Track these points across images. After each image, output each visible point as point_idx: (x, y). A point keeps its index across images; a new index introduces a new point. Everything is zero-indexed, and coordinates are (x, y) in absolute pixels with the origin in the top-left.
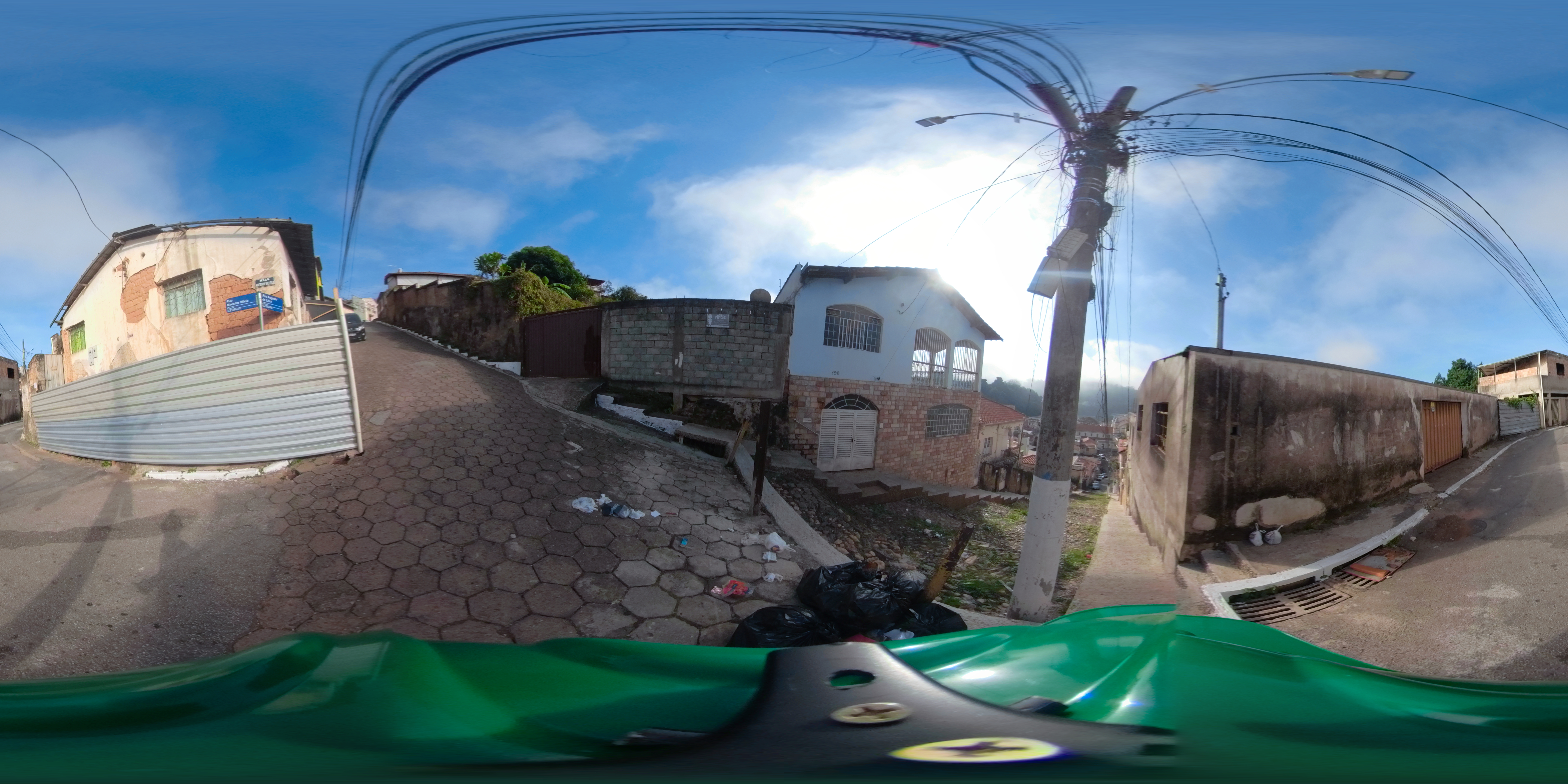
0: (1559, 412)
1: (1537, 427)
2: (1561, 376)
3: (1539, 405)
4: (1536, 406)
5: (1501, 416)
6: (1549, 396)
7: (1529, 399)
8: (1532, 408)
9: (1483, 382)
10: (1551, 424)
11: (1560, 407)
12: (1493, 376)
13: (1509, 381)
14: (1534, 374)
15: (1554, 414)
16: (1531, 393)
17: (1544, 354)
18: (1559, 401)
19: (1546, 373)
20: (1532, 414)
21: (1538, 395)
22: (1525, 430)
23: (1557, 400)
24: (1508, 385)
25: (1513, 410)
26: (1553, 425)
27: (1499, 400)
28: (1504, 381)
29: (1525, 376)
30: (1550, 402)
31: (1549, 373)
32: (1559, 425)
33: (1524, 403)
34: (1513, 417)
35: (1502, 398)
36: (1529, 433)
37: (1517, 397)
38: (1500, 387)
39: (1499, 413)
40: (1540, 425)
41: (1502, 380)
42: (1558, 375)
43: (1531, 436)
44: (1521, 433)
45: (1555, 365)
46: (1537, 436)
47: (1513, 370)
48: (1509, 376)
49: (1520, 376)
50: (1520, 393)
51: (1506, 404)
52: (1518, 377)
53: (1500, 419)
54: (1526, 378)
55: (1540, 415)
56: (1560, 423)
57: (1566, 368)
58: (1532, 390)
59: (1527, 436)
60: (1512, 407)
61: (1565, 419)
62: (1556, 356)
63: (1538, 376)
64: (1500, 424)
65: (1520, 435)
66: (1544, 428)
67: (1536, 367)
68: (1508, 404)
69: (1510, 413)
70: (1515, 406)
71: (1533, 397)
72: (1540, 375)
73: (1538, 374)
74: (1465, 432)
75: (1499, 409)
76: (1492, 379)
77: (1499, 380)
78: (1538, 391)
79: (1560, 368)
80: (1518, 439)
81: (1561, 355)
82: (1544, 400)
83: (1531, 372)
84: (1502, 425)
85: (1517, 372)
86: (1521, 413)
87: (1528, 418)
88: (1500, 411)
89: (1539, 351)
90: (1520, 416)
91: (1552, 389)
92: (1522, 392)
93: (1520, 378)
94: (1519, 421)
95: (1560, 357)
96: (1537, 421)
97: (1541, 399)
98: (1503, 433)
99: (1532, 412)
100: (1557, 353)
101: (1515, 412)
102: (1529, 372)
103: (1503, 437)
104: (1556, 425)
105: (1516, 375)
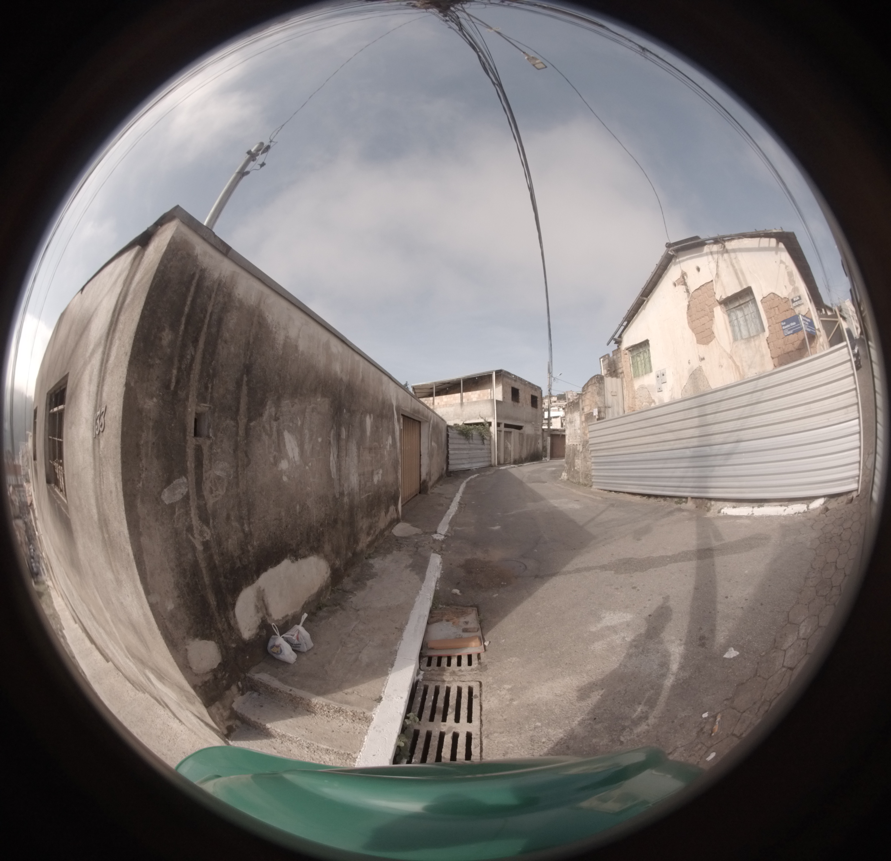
0: (511, 447)
1: (489, 464)
2: (516, 404)
3: (491, 437)
4: (488, 438)
5: (450, 446)
6: (502, 426)
7: (479, 427)
8: (483, 439)
10: (502, 460)
11: (512, 441)
12: (431, 398)
13: (452, 405)
14: (486, 398)
15: (506, 448)
16: (482, 421)
17: (499, 374)
18: (513, 433)
19: (500, 398)
20: (481, 446)
21: (490, 424)
22: (475, 466)
23: (511, 432)
24: (451, 410)
25: (463, 441)
26: (504, 464)
27: (448, 426)
28: (446, 405)
29: (474, 399)
30: (502, 434)
31: (504, 398)
32: (510, 463)
33: (475, 433)
34: (463, 450)
35: (450, 424)
36: (479, 470)
37: (462, 425)
39: (449, 444)
40: (491, 461)
41: (443, 403)
42: (513, 402)
43: (483, 473)
44: (473, 469)
45: (510, 389)
46: (491, 474)
47: (459, 392)
48: (452, 399)
49: (468, 400)
50: (466, 420)
51: (455, 431)
52: (464, 401)
53: (449, 449)
54: (476, 402)
55: (490, 449)
56: (512, 461)
57: (521, 394)
58: (482, 418)
59: (479, 473)
60: (462, 437)
61: (517, 457)
62: (511, 379)
63: (492, 400)
64: (449, 455)
65: (470, 471)
66: (495, 466)
67: (489, 390)
68: (458, 432)
69: (459, 444)
70: (466, 436)
71: (485, 426)
72: (494, 399)
73: (492, 398)
74: (425, 460)
75: (449, 439)
76: (429, 402)
77: (438, 404)
78: (489, 420)
79: (515, 393)
80: (470, 476)
81: (517, 379)
82: (497, 431)
83: (482, 395)
84: (451, 457)
85: (464, 394)
86: (472, 445)
87: (479, 451)
88: (450, 441)
89: (494, 371)
90: (470, 449)
91: (507, 417)
92: (469, 419)
93: (468, 403)
94: (468, 454)
95: (515, 381)
96: (488, 457)
97: (494, 429)
98: (451, 468)
99: (482, 445)
100: (513, 375)
101: (465, 444)
102: (479, 395)
103: (451, 472)
104: (508, 463)
105: (462, 398)
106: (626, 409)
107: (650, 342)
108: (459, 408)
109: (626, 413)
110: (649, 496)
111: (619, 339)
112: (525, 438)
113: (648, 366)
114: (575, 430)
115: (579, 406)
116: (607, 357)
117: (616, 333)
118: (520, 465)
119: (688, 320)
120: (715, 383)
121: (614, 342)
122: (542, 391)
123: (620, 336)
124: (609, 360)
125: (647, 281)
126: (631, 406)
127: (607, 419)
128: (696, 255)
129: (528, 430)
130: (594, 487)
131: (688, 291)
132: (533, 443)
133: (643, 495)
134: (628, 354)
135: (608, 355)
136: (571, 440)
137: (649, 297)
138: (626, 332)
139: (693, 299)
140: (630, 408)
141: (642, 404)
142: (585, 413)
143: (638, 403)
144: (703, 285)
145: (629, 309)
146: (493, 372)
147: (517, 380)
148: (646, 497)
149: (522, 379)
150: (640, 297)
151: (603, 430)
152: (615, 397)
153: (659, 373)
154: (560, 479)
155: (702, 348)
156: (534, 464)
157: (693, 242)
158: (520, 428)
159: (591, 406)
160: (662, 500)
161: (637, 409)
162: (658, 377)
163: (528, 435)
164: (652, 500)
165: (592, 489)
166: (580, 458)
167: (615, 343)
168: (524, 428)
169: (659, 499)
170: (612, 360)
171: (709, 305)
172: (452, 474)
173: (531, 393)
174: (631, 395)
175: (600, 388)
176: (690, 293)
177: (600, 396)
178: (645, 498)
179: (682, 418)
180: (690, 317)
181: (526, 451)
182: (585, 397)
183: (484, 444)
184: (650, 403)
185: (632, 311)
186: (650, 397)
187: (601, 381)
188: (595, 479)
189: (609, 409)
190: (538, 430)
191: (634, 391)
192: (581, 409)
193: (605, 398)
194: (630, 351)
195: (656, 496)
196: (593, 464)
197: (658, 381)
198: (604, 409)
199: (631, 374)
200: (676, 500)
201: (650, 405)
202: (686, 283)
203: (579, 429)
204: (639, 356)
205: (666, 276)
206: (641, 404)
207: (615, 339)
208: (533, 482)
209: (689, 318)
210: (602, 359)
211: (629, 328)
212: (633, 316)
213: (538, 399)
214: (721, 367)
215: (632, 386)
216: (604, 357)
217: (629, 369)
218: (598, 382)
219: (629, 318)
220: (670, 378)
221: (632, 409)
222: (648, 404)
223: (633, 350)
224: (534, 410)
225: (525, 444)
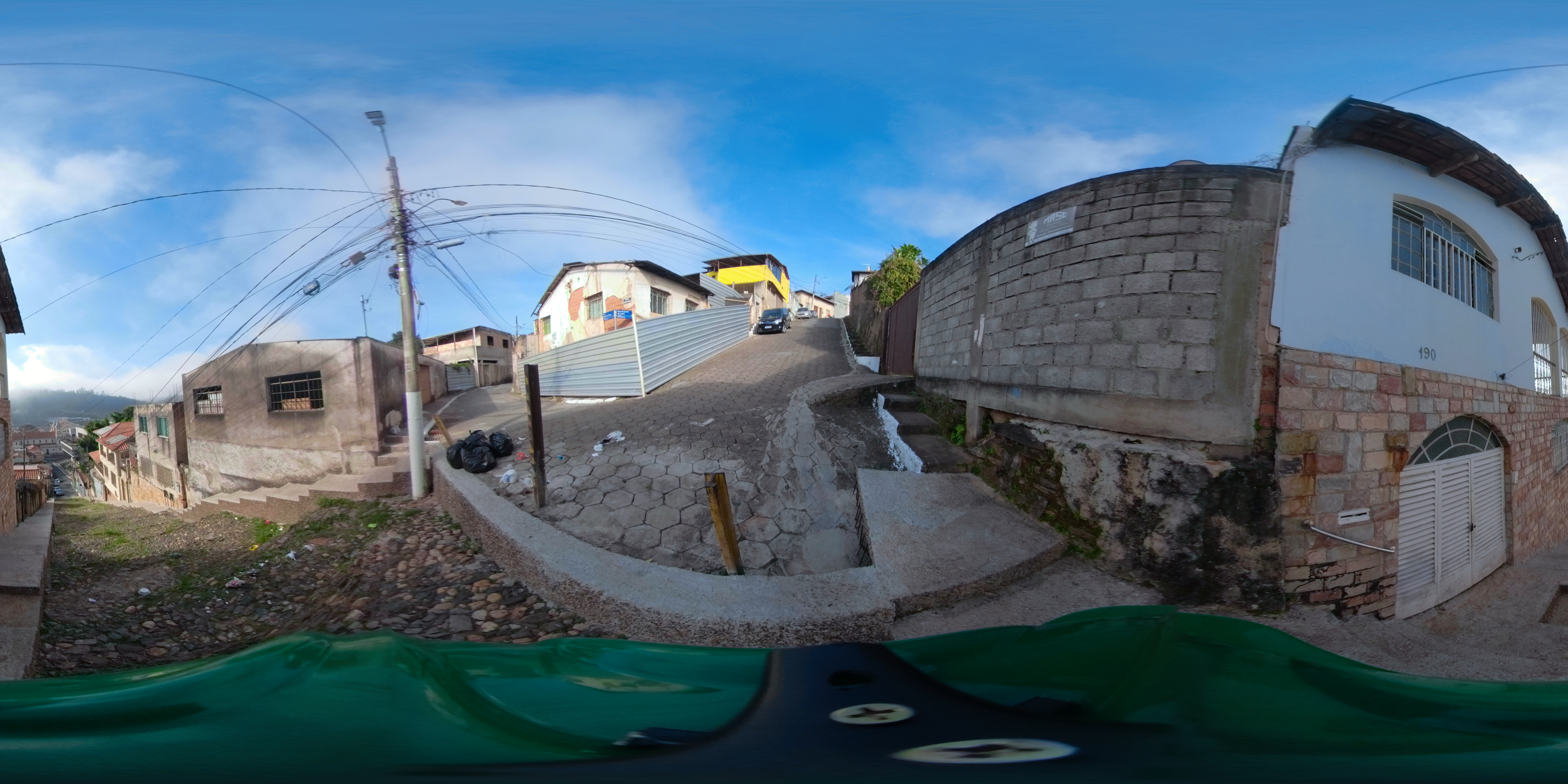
0: (489, 375)
1: (474, 386)
2: (491, 346)
3: (474, 369)
4: (472, 370)
5: (448, 377)
6: (482, 362)
7: (467, 364)
8: (469, 371)
9: (427, 351)
10: (483, 383)
11: (490, 371)
12: (437, 346)
13: (449, 351)
14: (470, 345)
15: (485, 376)
16: (468, 359)
17: (478, 329)
18: (490, 367)
19: (479, 344)
20: (469, 376)
21: (473, 361)
22: (464, 388)
23: (488, 365)
24: (447, 354)
26: (485, 385)
28: (445, 351)
29: (463, 346)
30: (482, 367)
31: (482, 343)
33: (463, 368)
34: (456, 378)
35: (446, 363)
36: (467, 390)
37: (458, 362)
38: (442, 354)
40: (476, 384)
41: (444, 349)
42: (489, 346)
43: (470, 392)
44: (462, 389)
45: (487, 338)
46: (475, 392)
47: (452, 341)
48: (448, 345)
49: (459, 346)
51: (450, 368)
53: (448, 379)
54: (464, 348)
55: (475, 377)
56: (491, 383)
57: (496, 340)
59: (467, 392)
60: (455, 371)
61: (494, 381)
63: (474, 346)
64: (447, 382)
65: (460, 391)
66: (478, 387)
67: (471, 340)
68: (452, 368)
69: (454, 375)
70: (457, 370)
71: (470, 362)
74: (432, 385)
76: (435, 348)
77: (441, 349)
78: (473, 359)
79: (491, 340)
80: (461, 394)
82: (478, 365)
83: (467, 343)
84: (449, 383)
85: (455, 343)
86: (462, 375)
87: (467, 378)
88: (447, 373)
89: (473, 327)
90: (462, 378)
91: (484, 356)
92: (460, 360)
93: (457, 349)
94: (459, 380)
95: (490, 332)
96: (473, 382)
97: (476, 364)
98: (450, 389)
99: (469, 374)
100: (488, 328)
101: (457, 374)
104: (489, 385)
105: (455, 346)
107: (551, 317)
108: (453, 351)
109: (540, 352)
111: (537, 315)
112: (498, 369)
113: (550, 329)
115: (515, 346)
116: (535, 323)
117: (534, 312)
118: (496, 386)
119: (568, 307)
121: (535, 316)
122: (511, 335)
123: (537, 313)
125: (549, 286)
126: (542, 349)
127: (528, 357)
128: (578, 271)
129: (501, 363)
132: (505, 371)
134: (542, 322)
135: (536, 321)
136: (515, 370)
137: (552, 292)
138: (540, 311)
139: (573, 296)
141: (547, 348)
142: (518, 355)
144: (578, 289)
147: (492, 331)
149: (495, 330)
150: (547, 292)
152: (533, 345)
153: (553, 333)
154: (511, 392)
155: (573, 321)
156: (506, 384)
157: (575, 264)
158: (495, 362)
159: (519, 351)
161: (545, 351)
162: (553, 336)
163: (502, 367)
168: (498, 362)
170: (537, 324)
171: (579, 300)
172: (450, 393)
173: (503, 338)
175: (523, 342)
176: (570, 293)
177: (523, 346)
180: (569, 305)
181: (499, 377)
182: (518, 343)
185: (543, 300)
187: (524, 338)
189: (529, 352)
190: (507, 362)
191: (543, 343)
192: (516, 352)
193: (526, 347)
194: (542, 320)
198: (526, 353)
199: (543, 333)
202: (569, 289)
204: (547, 323)
205: (561, 282)
211: (542, 309)
212: (544, 303)
213: (508, 342)
214: (580, 332)
215: (543, 339)
217: (542, 330)
218: (522, 339)
219: (541, 304)
220: (558, 337)
223: (544, 320)
224: (505, 349)
225: (499, 372)
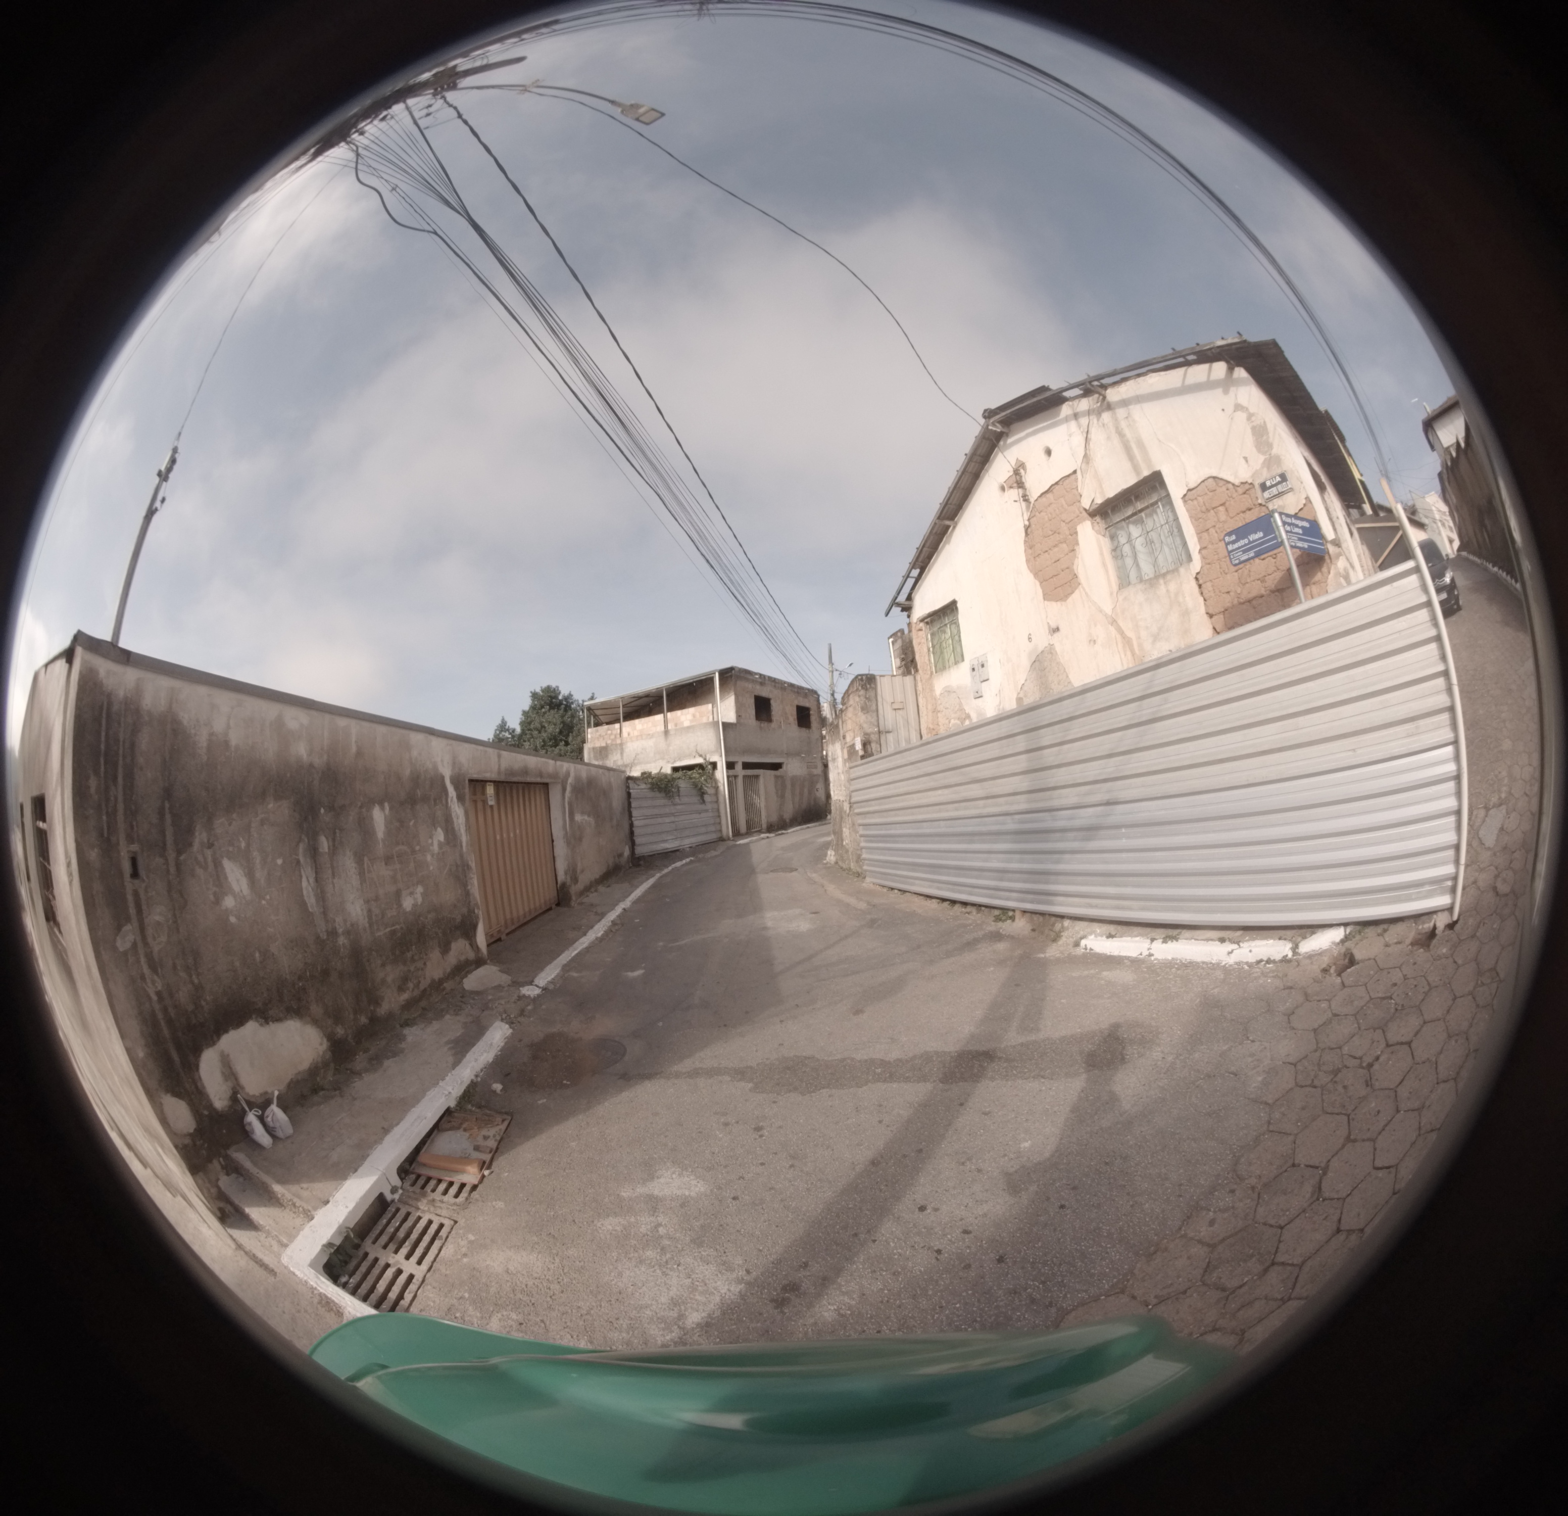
0: (760, 802)
1: (714, 836)
2: (764, 725)
3: (717, 788)
4: (711, 791)
5: (635, 813)
6: (739, 767)
7: (694, 774)
8: (702, 794)
9: (595, 737)
10: (743, 828)
11: (762, 792)
12: (617, 726)
13: (650, 736)
14: (704, 720)
15: (750, 807)
16: (699, 760)
17: (729, 676)
18: (761, 780)
19: (731, 717)
20: (702, 807)
21: (714, 765)
22: (687, 842)
23: (757, 777)
24: (649, 744)
25: (661, 800)
26: (749, 833)
27: (629, 778)
28: (641, 736)
29: (687, 724)
30: (740, 781)
31: (739, 716)
32: (760, 832)
33: (683, 785)
34: (661, 816)
35: (636, 773)
36: (695, 851)
37: (668, 770)
38: (632, 748)
39: (632, 810)
40: (721, 831)
41: (636, 733)
42: (758, 723)
43: (701, 856)
44: (683, 849)
45: (752, 701)
46: (716, 856)
47: (660, 711)
48: (650, 724)
49: (676, 725)
50: (675, 762)
51: (643, 786)
52: (670, 727)
53: (633, 819)
54: (688, 728)
55: (718, 810)
56: (764, 826)
57: (776, 708)
58: (701, 756)
59: (693, 855)
60: (658, 794)
61: (774, 818)
62: (754, 681)
63: (715, 724)
64: (634, 829)
65: (678, 853)
66: (729, 839)
67: (710, 706)
68: (649, 786)
69: (654, 807)
70: (665, 791)
71: (706, 769)
72: (718, 722)
73: (716, 719)
74: (561, 849)
75: (631, 800)
76: (614, 732)
77: (629, 734)
78: (714, 758)
79: (763, 707)
80: (674, 863)
81: (764, 680)
82: (728, 777)
83: (698, 714)
84: (637, 831)
85: (669, 714)
86: (679, 807)
87: (694, 816)
88: (633, 805)
89: (716, 670)
90: (677, 815)
91: (745, 751)
92: (680, 759)
93: (676, 730)
94: (673, 822)
95: (762, 684)
96: (714, 824)
97: (721, 774)
98: (639, 851)
99: (701, 804)
100: (756, 674)
101: (665, 806)
102: (694, 716)
103: (641, 858)
104: (756, 832)
105: (666, 722)
106: (924, 732)
107: (959, 605)
108: (662, 737)
109: (924, 738)
110: (953, 902)
111: (907, 603)
112: (788, 784)
113: (958, 649)
114: (839, 773)
115: (839, 732)
116: (899, 634)
117: (899, 592)
118: (780, 832)
119: (1026, 556)
120: (1079, 679)
121: (900, 609)
122: (819, 696)
123: (909, 598)
124: (903, 641)
125: (949, 488)
126: (932, 727)
127: (884, 753)
128: (1045, 424)
129: (794, 768)
130: (868, 880)
131: (1025, 498)
132: (806, 791)
133: (943, 900)
134: (924, 629)
135: (902, 631)
136: (836, 792)
137: (956, 519)
138: (919, 588)
139: (1037, 514)
140: (930, 730)
141: (950, 722)
142: (848, 745)
143: (942, 720)
144: (1057, 483)
145: (918, 546)
146: (715, 673)
147: (767, 682)
148: (948, 902)
149: (775, 679)
150: (937, 521)
151: (870, 777)
152: (901, 712)
153: (976, 663)
154: (825, 862)
155: (1054, 607)
156: (808, 827)
157: (1035, 400)
158: (776, 766)
159: (854, 732)
160: (974, 910)
161: (942, 731)
162: (973, 669)
163: (794, 779)
164: (958, 908)
165: (864, 884)
166: (848, 826)
167: (902, 611)
168: (784, 767)
169: (969, 909)
170: (907, 640)
171: (1067, 521)
172: (642, 862)
173: (796, 703)
174: (930, 707)
175: (866, 698)
176: (1030, 503)
177: (868, 712)
178: (946, 904)
179: (997, 755)
180: (1031, 548)
181: (791, 806)
182: (845, 716)
183: (704, 802)
184: (963, 721)
185: (925, 549)
186: (962, 709)
187: (870, 684)
188: (868, 865)
189: (887, 734)
190: (816, 767)
191: (935, 699)
192: (842, 738)
193: (878, 716)
194: (927, 623)
195: (965, 904)
196: (862, 839)
197: (973, 677)
198: (877, 736)
199: (931, 668)
200: (997, 912)
201: (962, 723)
202: (1023, 483)
203: (843, 773)
204: (945, 632)
205: (987, 475)
206: (948, 722)
207: (898, 605)
208: (771, 871)
209: (1030, 551)
210: (891, 640)
211: (923, 581)
212: (930, 557)
213: (811, 712)
214: (1092, 643)
215: (932, 690)
216: (894, 635)
217: (927, 658)
218: (862, 688)
219: (922, 562)
220: (994, 671)
221: (934, 733)
222: (958, 722)
223: (932, 621)
224: (804, 732)
225: (788, 794)
